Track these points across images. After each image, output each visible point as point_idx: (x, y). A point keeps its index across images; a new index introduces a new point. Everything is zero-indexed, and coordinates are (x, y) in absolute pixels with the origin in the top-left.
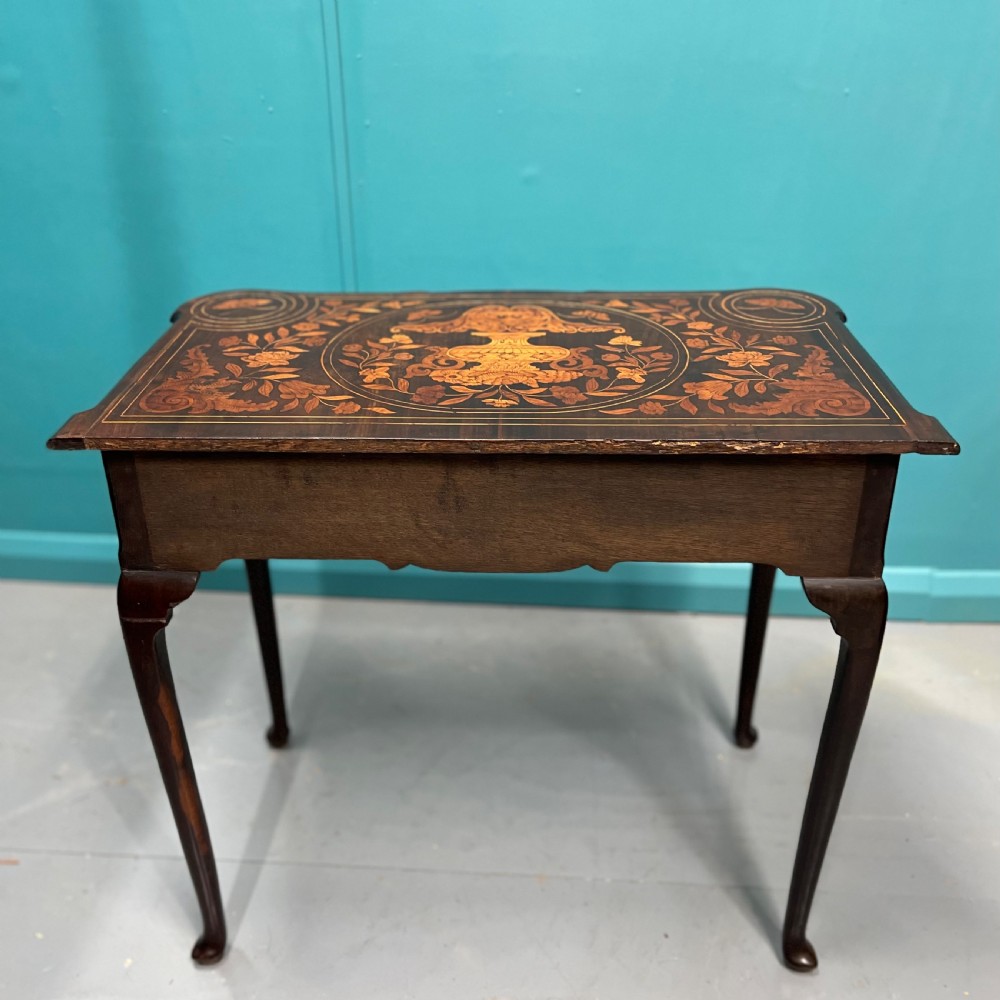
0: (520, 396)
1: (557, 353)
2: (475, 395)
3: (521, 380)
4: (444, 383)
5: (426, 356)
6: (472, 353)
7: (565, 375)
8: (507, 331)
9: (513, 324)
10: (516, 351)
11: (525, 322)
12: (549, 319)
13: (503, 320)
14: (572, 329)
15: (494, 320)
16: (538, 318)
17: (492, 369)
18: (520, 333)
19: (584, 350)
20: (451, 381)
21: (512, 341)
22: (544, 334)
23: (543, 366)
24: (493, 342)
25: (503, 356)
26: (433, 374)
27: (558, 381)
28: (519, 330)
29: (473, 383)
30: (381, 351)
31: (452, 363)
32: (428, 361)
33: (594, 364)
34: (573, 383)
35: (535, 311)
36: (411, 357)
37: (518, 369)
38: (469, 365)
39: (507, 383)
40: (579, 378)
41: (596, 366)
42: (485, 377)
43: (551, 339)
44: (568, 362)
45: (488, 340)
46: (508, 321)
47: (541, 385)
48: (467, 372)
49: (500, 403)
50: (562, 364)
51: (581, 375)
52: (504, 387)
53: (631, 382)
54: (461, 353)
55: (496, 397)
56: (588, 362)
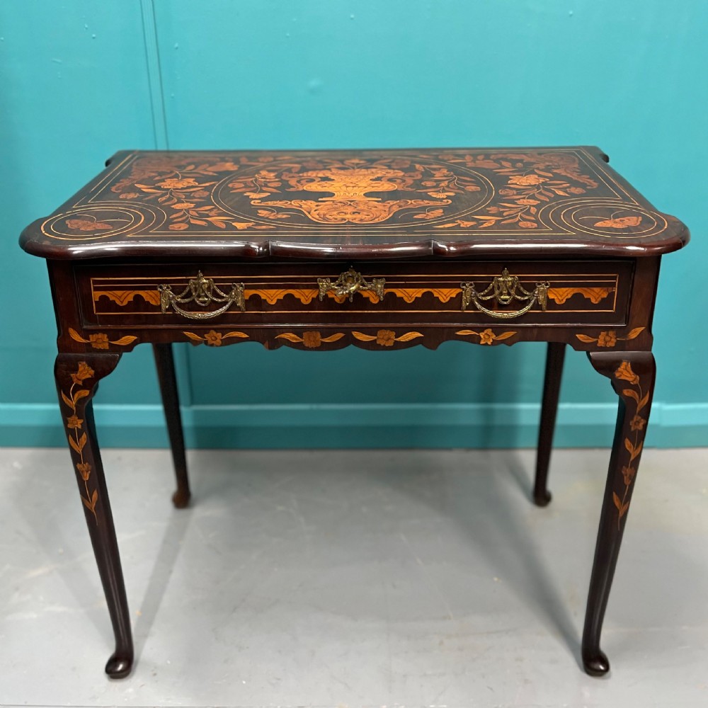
0: (343, 164)
1: (314, 187)
2: (371, 164)
3: (342, 172)
4: (394, 169)
5: (412, 185)
6: (378, 187)
7: (312, 174)
8: (351, 201)
9: (346, 207)
10: (344, 188)
11: (335, 209)
12: (312, 211)
13: (355, 211)
14: (295, 204)
15: (363, 210)
16: (322, 212)
17: (362, 177)
18: (340, 200)
19: (292, 189)
20: (389, 171)
21: (347, 194)
22: (320, 199)
23: (326, 179)
24: (362, 194)
25: (354, 185)
26: (402, 174)
27: (317, 171)
28: (341, 202)
29: (374, 170)
30: (448, 186)
31: (390, 180)
32: (410, 181)
33: (288, 181)
34: (307, 171)
35: (324, 219)
36: (423, 184)
37: (343, 177)
38: (379, 179)
39: (351, 170)
40: (303, 173)
41: (288, 179)
42: (366, 173)
43: (316, 196)
44: (307, 182)
45: (366, 195)
46: (350, 210)
47: (330, 169)
48: (379, 175)
49: (356, 161)
50: (312, 180)
51: (301, 175)
52: (353, 168)
53: (269, 171)
54: (386, 187)
55: (358, 164)
56: (293, 182)
